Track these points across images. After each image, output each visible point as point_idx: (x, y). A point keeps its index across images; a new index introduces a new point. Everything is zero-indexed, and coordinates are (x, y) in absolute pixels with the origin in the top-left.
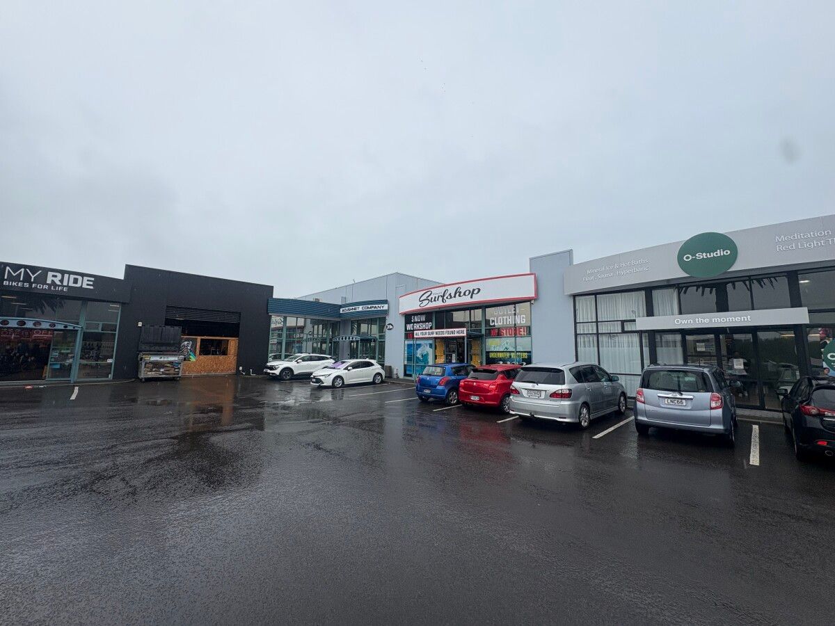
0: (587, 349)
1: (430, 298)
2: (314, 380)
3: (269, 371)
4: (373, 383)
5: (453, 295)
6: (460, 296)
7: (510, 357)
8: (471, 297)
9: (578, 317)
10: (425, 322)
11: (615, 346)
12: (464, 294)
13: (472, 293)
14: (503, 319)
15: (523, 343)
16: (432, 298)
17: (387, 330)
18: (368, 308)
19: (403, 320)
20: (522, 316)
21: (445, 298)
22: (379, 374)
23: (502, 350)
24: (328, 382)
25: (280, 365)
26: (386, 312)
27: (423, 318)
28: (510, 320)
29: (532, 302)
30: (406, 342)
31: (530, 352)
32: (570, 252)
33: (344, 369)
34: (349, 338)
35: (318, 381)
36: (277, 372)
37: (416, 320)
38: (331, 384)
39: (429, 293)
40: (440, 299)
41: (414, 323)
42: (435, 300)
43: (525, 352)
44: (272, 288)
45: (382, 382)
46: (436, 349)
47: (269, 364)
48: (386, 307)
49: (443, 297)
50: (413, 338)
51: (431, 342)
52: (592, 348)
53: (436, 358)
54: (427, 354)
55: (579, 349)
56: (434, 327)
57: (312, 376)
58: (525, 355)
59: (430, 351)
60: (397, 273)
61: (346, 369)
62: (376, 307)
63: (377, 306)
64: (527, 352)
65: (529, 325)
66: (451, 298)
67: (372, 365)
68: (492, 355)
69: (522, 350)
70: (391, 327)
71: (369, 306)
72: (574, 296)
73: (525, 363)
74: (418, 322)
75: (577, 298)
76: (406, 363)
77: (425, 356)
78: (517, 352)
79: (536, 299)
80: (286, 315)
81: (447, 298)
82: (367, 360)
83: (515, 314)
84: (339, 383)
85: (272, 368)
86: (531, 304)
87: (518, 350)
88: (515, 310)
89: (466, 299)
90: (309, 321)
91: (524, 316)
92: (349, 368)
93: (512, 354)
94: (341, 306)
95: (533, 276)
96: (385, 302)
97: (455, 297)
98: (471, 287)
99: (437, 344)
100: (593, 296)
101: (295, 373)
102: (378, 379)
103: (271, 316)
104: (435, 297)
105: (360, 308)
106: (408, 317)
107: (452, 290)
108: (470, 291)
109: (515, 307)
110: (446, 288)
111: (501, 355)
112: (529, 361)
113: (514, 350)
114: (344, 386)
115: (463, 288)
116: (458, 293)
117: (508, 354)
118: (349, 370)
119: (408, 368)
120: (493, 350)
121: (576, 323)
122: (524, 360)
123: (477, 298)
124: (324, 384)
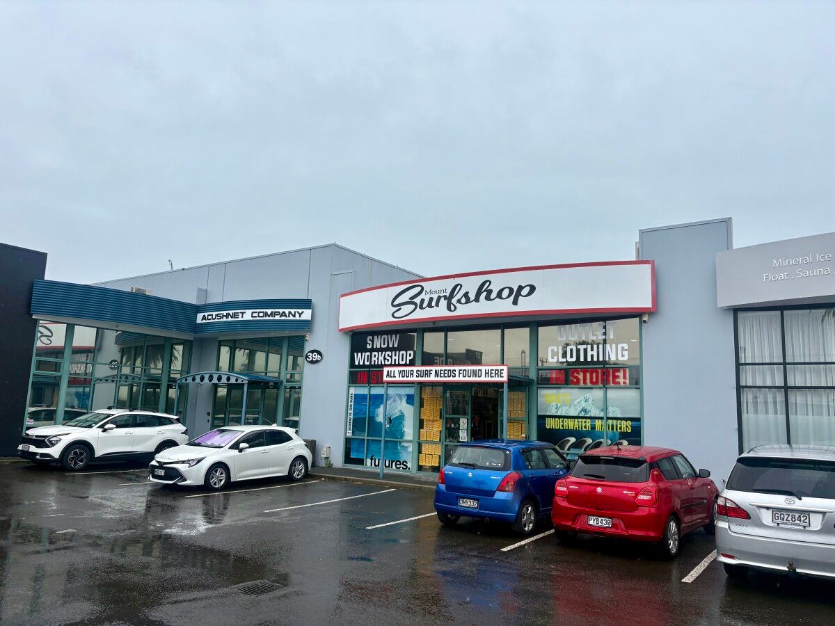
0: (761, 416)
1: (417, 300)
2: (161, 472)
3: (33, 449)
4: (288, 479)
5: (472, 296)
6: (488, 298)
7: (593, 427)
8: (515, 303)
9: (742, 355)
10: (399, 349)
11: (821, 414)
12: (499, 295)
13: (516, 294)
14: (578, 351)
15: (620, 401)
16: (423, 301)
17: (306, 364)
18: (266, 314)
19: (345, 346)
20: (620, 346)
21: (454, 301)
22: (301, 458)
23: (576, 414)
24: (195, 476)
25: (62, 435)
26: (307, 325)
27: (394, 341)
28: (595, 353)
29: (645, 318)
30: (353, 391)
31: (638, 420)
32: (728, 222)
33: (231, 448)
34: (211, 378)
35: (172, 473)
36: (55, 452)
37: (377, 344)
38: (201, 482)
39: (417, 290)
40: (443, 303)
41: (372, 350)
42: (430, 306)
43: (626, 419)
44: (43, 257)
45: (307, 476)
46: (421, 405)
47: (33, 432)
48: (307, 315)
49: (449, 299)
50: (382, 382)
51: (411, 391)
52: (771, 416)
53: (421, 426)
54: (401, 418)
55: (744, 416)
56: (418, 360)
57: (154, 463)
58: (626, 426)
59: (409, 411)
60: (335, 245)
61: (235, 446)
62: (284, 314)
63: (287, 311)
64: (632, 419)
65: (637, 363)
66: (468, 301)
67: (288, 438)
68: (551, 424)
69: (619, 416)
70: (317, 357)
71: (269, 311)
72: (736, 311)
73: (625, 443)
74: (380, 350)
75: (741, 315)
76: (349, 434)
77: (396, 422)
78: (609, 418)
79: (651, 312)
80: (71, 321)
81: (459, 301)
82: (274, 427)
83: (605, 341)
84: (219, 479)
85: (41, 442)
86: (642, 322)
87: (610, 415)
88: (605, 334)
89: (504, 306)
90: (110, 337)
91: (626, 346)
92: (242, 445)
93: (598, 423)
94: (198, 309)
95: (649, 266)
96: (306, 304)
97: (477, 300)
98: (515, 281)
99: (425, 397)
100: (778, 313)
101: (98, 453)
102: (300, 469)
103: (36, 320)
104: (431, 299)
105: (248, 315)
106: (359, 338)
107: (471, 285)
108: (511, 290)
109: (605, 327)
110: (458, 281)
111: (572, 425)
112: (634, 436)
113: (602, 415)
114: (231, 486)
115: (497, 283)
116: (484, 291)
117: (589, 423)
118: (241, 451)
119: (354, 446)
120: (553, 413)
121: (738, 365)
122: (624, 435)
123: (527, 305)
124: (187, 482)
